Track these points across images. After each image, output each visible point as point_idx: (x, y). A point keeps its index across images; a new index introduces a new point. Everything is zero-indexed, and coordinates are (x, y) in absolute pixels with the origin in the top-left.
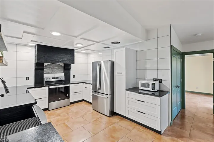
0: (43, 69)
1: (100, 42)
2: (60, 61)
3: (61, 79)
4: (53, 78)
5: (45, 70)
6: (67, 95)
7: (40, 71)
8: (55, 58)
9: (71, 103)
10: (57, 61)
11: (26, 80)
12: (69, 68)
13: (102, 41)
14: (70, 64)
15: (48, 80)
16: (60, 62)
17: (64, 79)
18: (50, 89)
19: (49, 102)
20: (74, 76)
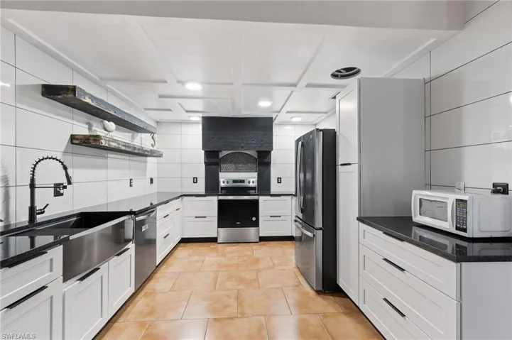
0: (218, 164)
2: (242, 145)
3: (248, 185)
4: (235, 181)
5: (222, 165)
6: (254, 219)
7: (213, 167)
9: (263, 239)
10: (236, 145)
11: (194, 182)
12: (266, 160)
15: (226, 185)
16: (242, 147)
17: (255, 185)
18: (220, 202)
19: (218, 227)
20: (279, 180)
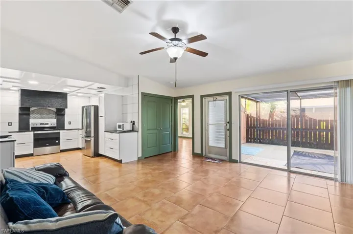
0: (29, 115)
1: (86, 87)
3: (51, 126)
4: (41, 124)
5: (31, 115)
6: (57, 142)
7: (24, 116)
8: (42, 102)
9: (62, 151)
10: (45, 105)
11: (9, 125)
12: (63, 113)
13: (87, 86)
14: (64, 109)
15: (35, 126)
16: (49, 106)
17: (56, 125)
18: (35, 135)
19: (34, 148)
20: (70, 123)
